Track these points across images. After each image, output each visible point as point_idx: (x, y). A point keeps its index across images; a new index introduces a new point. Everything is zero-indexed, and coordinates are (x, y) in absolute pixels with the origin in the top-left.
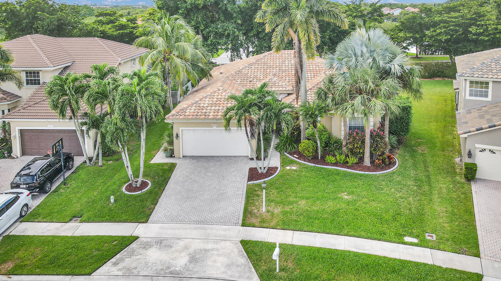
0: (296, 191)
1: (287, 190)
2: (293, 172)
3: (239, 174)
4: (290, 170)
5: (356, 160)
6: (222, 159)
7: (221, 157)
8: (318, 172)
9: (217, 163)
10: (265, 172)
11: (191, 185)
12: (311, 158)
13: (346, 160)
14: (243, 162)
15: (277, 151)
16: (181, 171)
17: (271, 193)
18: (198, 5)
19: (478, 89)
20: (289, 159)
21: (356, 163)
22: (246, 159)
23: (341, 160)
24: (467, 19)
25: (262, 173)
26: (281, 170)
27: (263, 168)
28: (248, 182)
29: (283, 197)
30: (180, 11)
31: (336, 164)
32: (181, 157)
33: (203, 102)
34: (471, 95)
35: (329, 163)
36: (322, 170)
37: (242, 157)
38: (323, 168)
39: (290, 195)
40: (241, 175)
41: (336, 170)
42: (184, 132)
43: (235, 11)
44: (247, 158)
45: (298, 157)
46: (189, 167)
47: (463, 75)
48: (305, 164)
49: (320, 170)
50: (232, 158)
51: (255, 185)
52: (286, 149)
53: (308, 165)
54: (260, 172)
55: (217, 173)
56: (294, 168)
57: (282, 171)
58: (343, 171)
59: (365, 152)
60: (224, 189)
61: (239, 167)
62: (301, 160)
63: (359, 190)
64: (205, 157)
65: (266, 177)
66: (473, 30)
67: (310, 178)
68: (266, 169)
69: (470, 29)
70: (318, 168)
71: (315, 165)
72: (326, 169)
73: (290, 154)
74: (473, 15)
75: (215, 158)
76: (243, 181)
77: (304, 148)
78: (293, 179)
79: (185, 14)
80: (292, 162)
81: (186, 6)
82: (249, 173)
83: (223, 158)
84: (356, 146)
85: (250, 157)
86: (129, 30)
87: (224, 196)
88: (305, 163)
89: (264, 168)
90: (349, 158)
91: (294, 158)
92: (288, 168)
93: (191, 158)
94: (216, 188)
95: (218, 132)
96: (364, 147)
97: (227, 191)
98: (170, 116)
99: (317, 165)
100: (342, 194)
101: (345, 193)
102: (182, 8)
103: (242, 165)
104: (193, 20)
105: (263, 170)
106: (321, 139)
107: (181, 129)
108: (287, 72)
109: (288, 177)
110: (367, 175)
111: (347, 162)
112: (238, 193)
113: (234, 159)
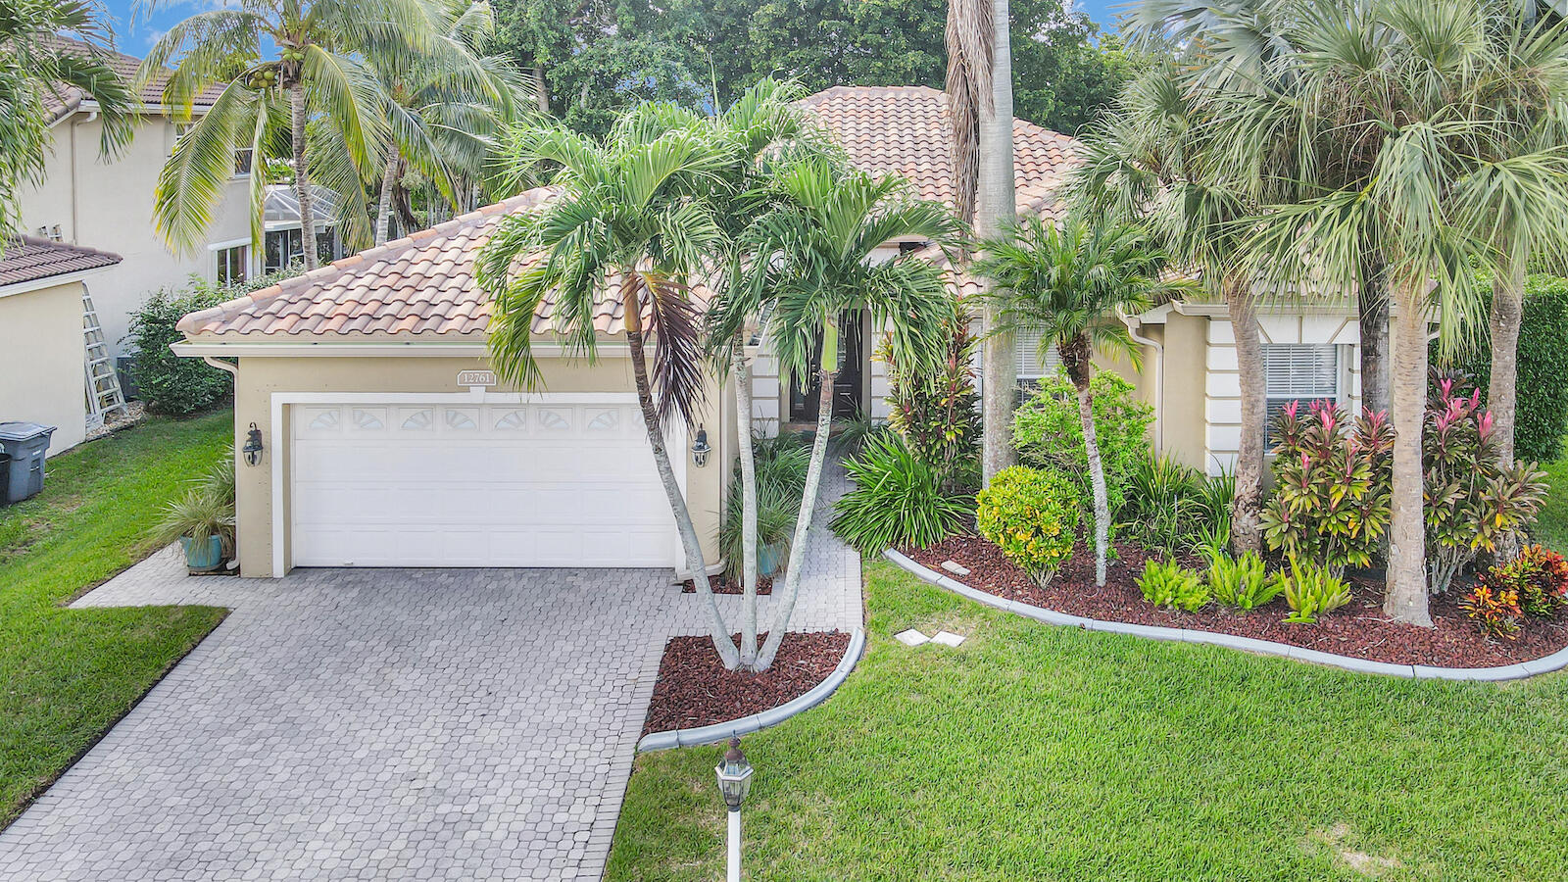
0: (977, 803)
1: (914, 800)
2: (948, 667)
3: (599, 681)
4: (922, 650)
5: (1338, 593)
6: (513, 584)
7: (511, 573)
8: (1107, 668)
9: (476, 612)
10: (764, 662)
11: (253, 755)
12: (1050, 576)
13: (1275, 590)
14: (636, 603)
15: (840, 544)
16: (232, 660)
17: (800, 822)
20: (916, 584)
21: (1339, 611)
22: (657, 586)
23: (1238, 587)
25: (744, 676)
26: (871, 650)
27: (749, 640)
28: (645, 733)
29: (887, 854)
31: (1208, 616)
32: (279, 570)
33: (430, 254)
35: (1163, 606)
36: (1133, 656)
37: (637, 575)
38: (1132, 642)
39: (939, 844)
40: (608, 687)
41: (1222, 650)
42: (300, 420)
44: (663, 581)
45: (966, 572)
46: (298, 632)
48: (1014, 616)
49: (1116, 651)
50: (578, 581)
51: (691, 755)
52: (895, 527)
53: (1032, 619)
54: (730, 664)
55: (460, 674)
56: (950, 640)
57: (874, 659)
58: (1267, 663)
59: (1396, 532)
60: (468, 785)
61: (606, 631)
62: (987, 591)
63: (1433, 801)
64: (419, 575)
65: (771, 699)
67: (1064, 704)
68: (771, 648)
70: (1104, 639)
71: (1076, 621)
72: (1149, 643)
73: (922, 558)
75: (480, 577)
76: (617, 726)
77: (1011, 511)
78: (953, 716)
80: (931, 607)
82: (661, 673)
83: (525, 581)
84: (1338, 497)
85: (683, 574)
87: (455, 844)
88: (1017, 606)
89: (761, 639)
90: (1289, 573)
91: (947, 579)
92: (913, 638)
93: (334, 577)
94: (418, 784)
95: (503, 424)
96: (1388, 504)
97: (487, 800)
98: (206, 320)
99: (1088, 622)
100: (1317, 834)
101: (1342, 830)
103: (628, 623)
105: (749, 654)
106: (1110, 458)
107: (278, 399)
109: (916, 699)
110: (1440, 686)
111: (1280, 603)
112: (561, 818)
113: (585, 586)
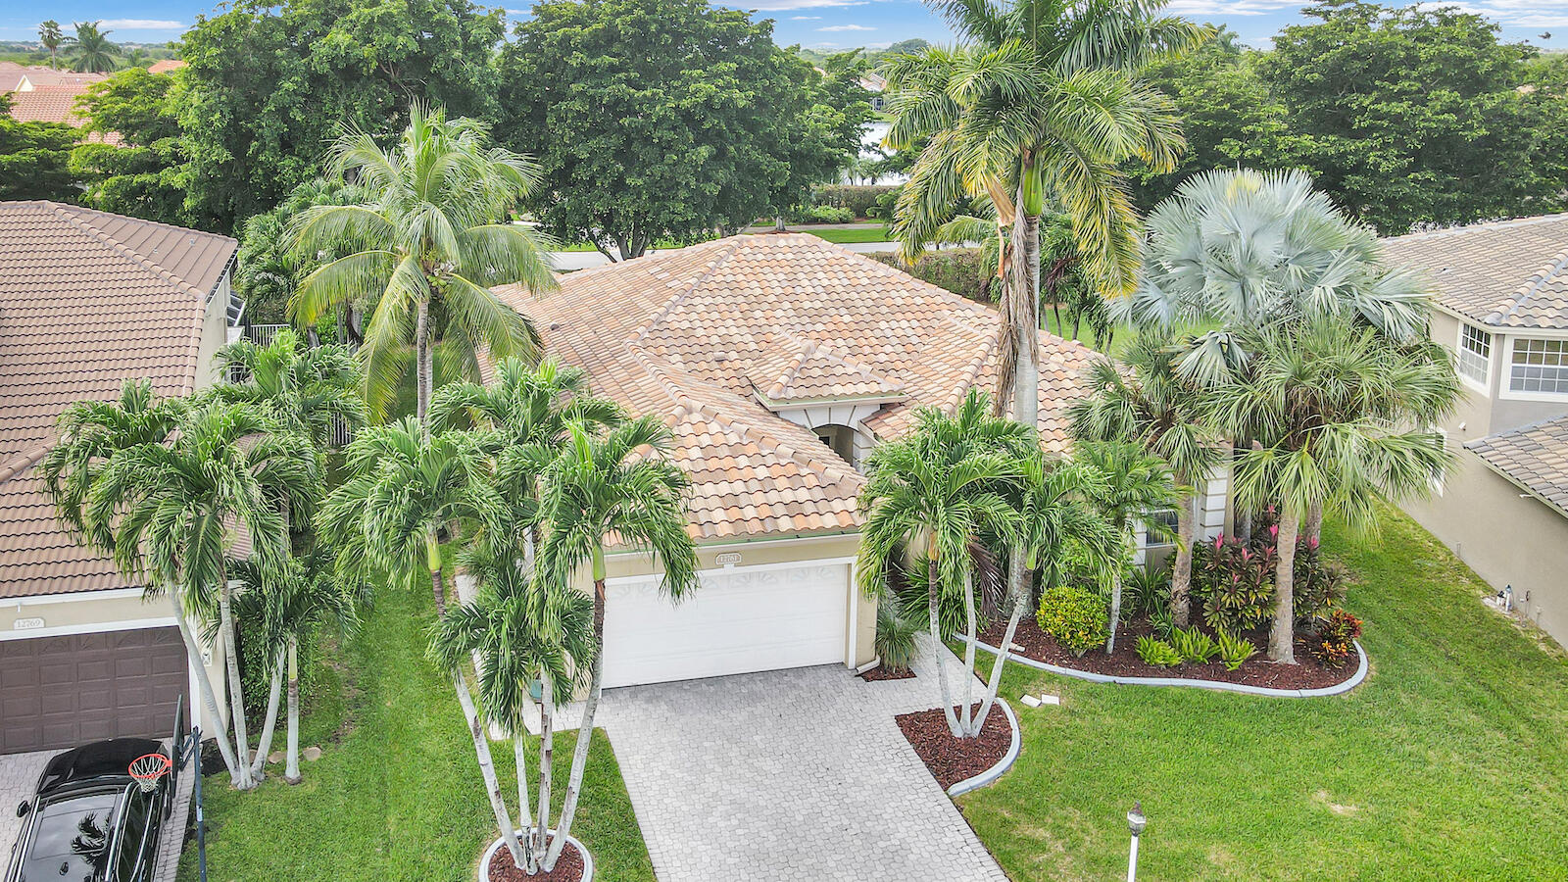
4: (1040, 708)
6: (756, 687)
9: (755, 710)
12: (1084, 652)
14: (845, 693)
18: (360, 61)
19: (1546, 366)
22: (845, 678)
23: (1196, 650)
24: (1207, 116)
26: (1018, 713)
28: (944, 789)
30: (286, 85)
31: (1180, 668)
34: (1516, 385)
35: (1155, 665)
36: (1159, 700)
41: (1200, 692)
43: (490, 86)
45: (1022, 649)
47: (1504, 321)
53: (1083, 679)
56: (1051, 700)
57: (1026, 719)
61: (850, 716)
66: (1230, 150)
69: (1221, 148)
71: (1109, 678)
74: (1220, 104)
79: (305, 95)
80: (1025, 676)
81: (308, 66)
82: (912, 744)
84: (1254, 599)
85: (859, 668)
86: (30, 151)
92: (1032, 702)
99: (1119, 679)
102: (293, 72)
103: (856, 708)
104: (335, 117)
108: (826, 319)
113: (802, 684)
